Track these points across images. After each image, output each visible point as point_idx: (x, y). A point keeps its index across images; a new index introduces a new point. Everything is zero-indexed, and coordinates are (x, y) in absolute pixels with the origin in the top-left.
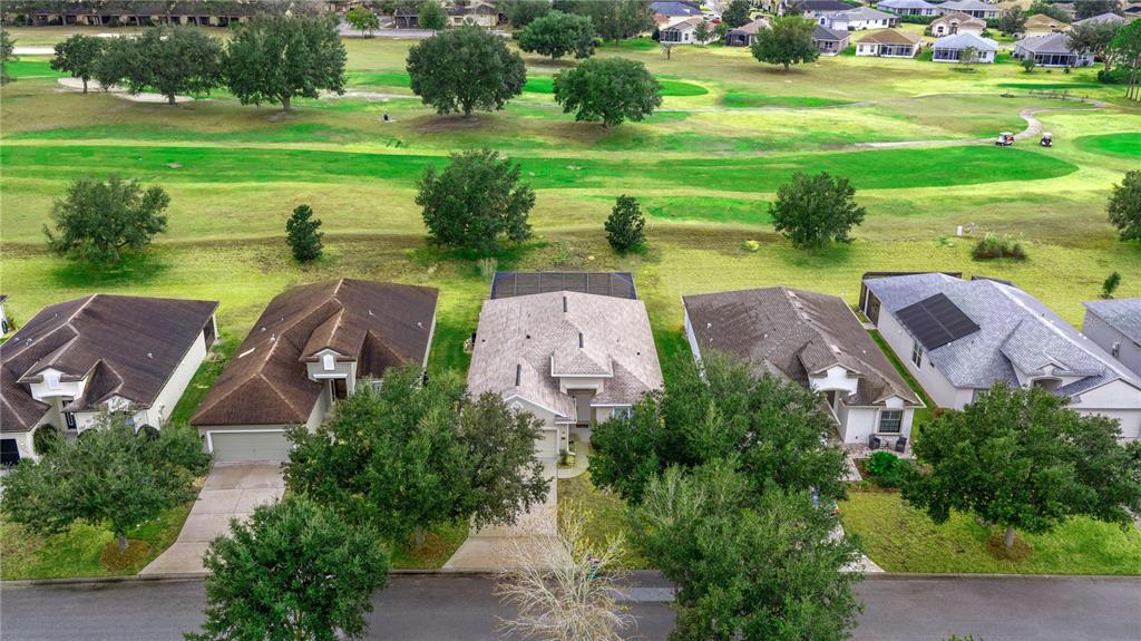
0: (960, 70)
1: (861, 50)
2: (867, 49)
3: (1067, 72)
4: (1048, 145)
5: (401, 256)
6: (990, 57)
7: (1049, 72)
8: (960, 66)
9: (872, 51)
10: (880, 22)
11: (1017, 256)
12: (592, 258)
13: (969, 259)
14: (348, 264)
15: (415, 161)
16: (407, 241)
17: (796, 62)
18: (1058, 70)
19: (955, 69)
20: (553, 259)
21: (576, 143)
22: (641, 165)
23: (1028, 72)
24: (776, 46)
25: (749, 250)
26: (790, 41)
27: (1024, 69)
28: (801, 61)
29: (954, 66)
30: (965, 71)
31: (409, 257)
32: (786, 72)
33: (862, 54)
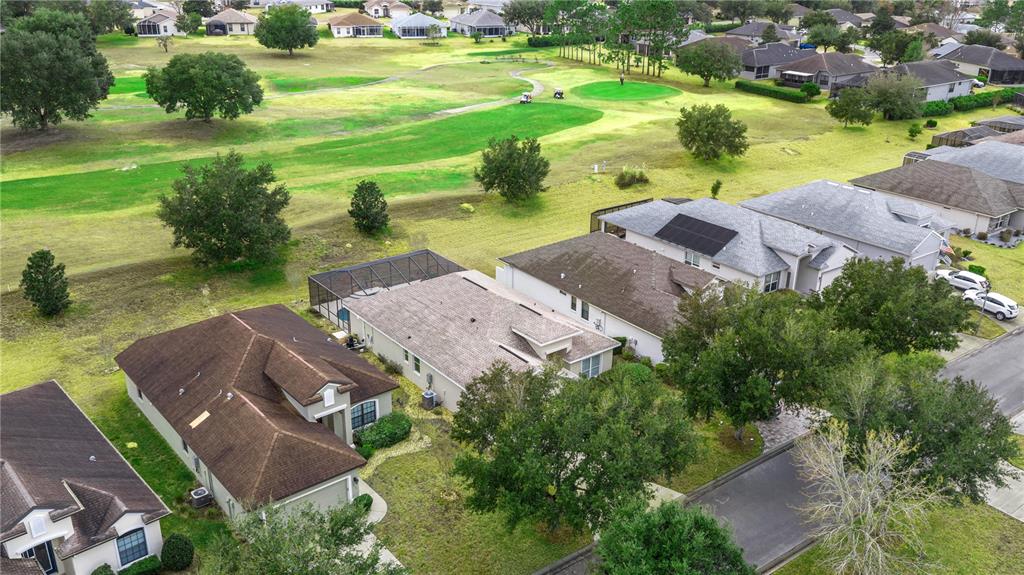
0: (429, 44)
1: (339, 33)
2: (344, 31)
3: (504, 40)
4: (562, 98)
5: (160, 284)
6: (444, 33)
7: (492, 41)
8: (426, 41)
9: (348, 33)
10: (320, 7)
11: (642, 180)
12: (349, 245)
13: (617, 188)
14: (106, 307)
15: (35, 185)
16: (152, 268)
17: (302, 47)
18: (497, 39)
19: (425, 44)
20: (315, 254)
21: (195, 142)
22: (282, 154)
23: (477, 42)
24: (283, 33)
25: (467, 211)
26: (295, 27)
27: (474, 40)
28: (306, 45)
29: (423, 41)
30: (433, 45)
31: (168, 284)
32: (292, 56)
33: (341, 35)
